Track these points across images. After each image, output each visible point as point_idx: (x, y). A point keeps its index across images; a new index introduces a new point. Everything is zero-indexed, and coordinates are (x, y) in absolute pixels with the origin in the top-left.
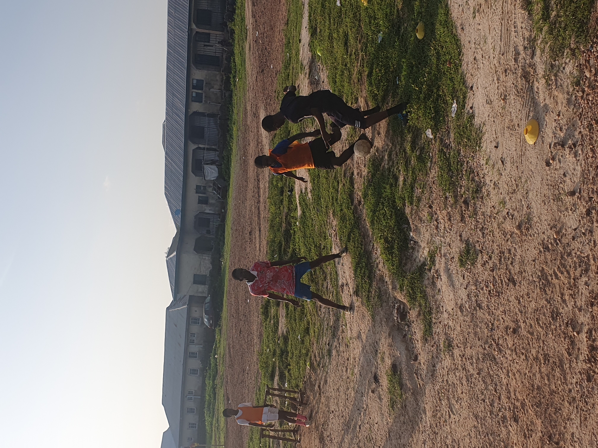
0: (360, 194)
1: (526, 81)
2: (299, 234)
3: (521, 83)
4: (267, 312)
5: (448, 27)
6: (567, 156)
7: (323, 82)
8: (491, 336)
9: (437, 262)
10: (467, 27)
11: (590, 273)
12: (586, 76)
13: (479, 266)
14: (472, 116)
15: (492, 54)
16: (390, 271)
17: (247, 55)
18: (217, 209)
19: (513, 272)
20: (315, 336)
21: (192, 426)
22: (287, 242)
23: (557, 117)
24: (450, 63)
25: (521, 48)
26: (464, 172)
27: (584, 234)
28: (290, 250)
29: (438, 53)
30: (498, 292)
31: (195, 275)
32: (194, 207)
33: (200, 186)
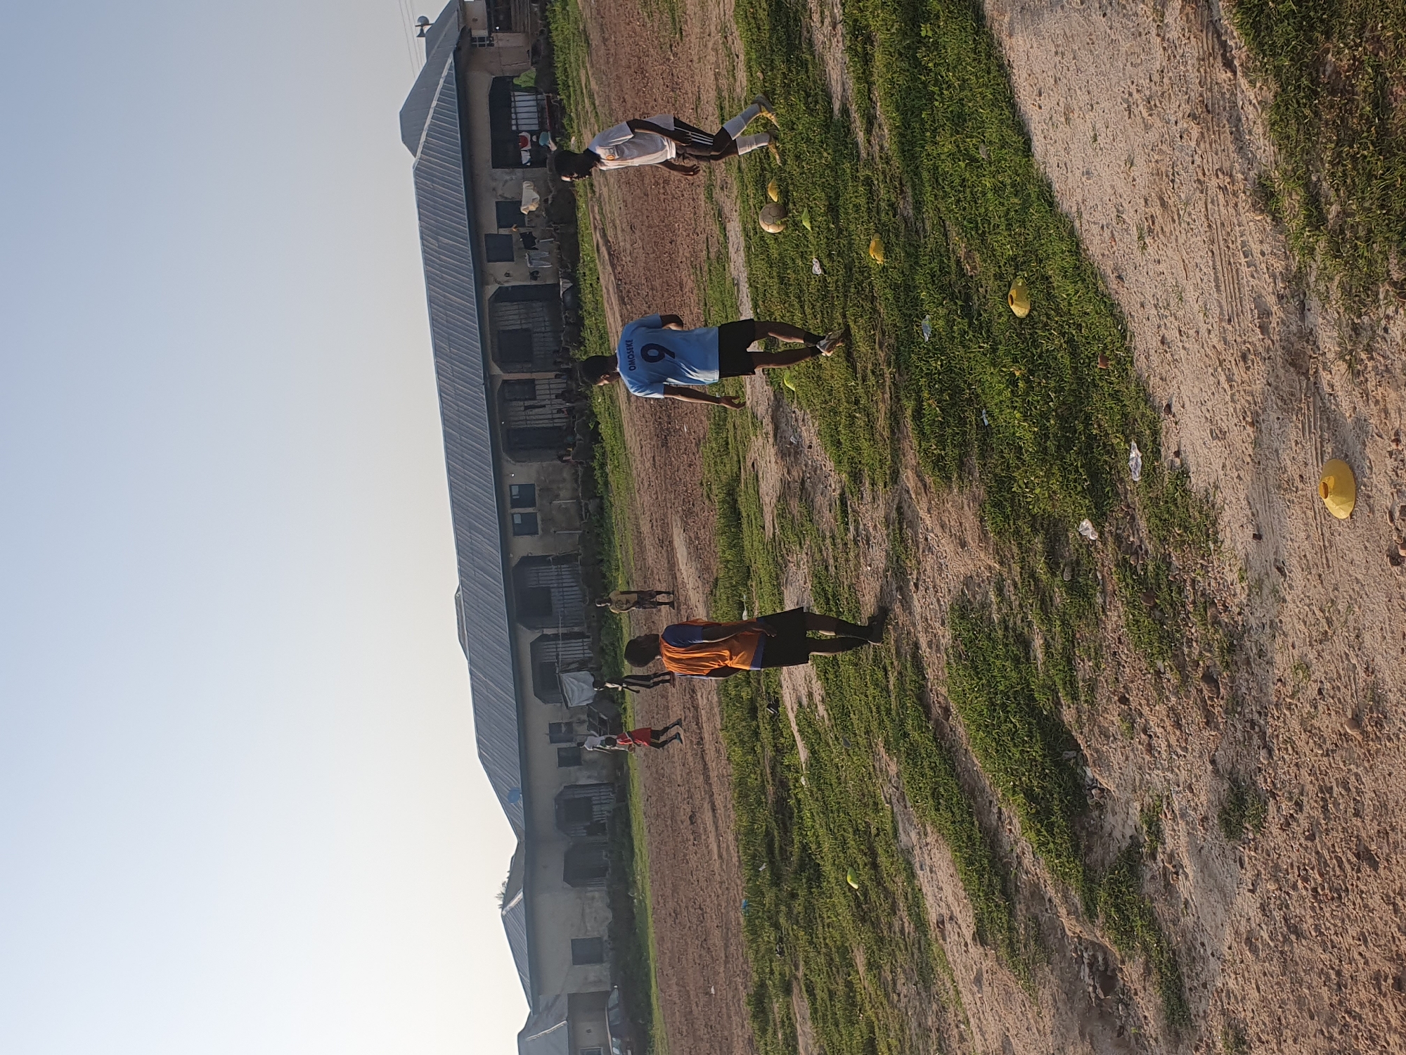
0: (944, 690)
1: (1299, 373)
2: (810, 809)
3: (1287, 379)
4: (763, 1011)
5: (1084, 280)
7: (810, 447)
8: (1340, 1003)
9: (1167, 833)
10: (1130, 275)
13: (1275, 830)
14: (1184, 474)
16: (1053, 871)
17: (625, 415)
18: (604, 772)
19: (1363, 834)
22: (785, 830)
23: (1394, 446)
24: (1105, 360)
25: (1271, 300)
26: (1190, 608)
28: (796, 849)
29: (1070, 341)
30: (1337, 890)
31: (574, 942)
32: (549, 777)
33: (559, 725)
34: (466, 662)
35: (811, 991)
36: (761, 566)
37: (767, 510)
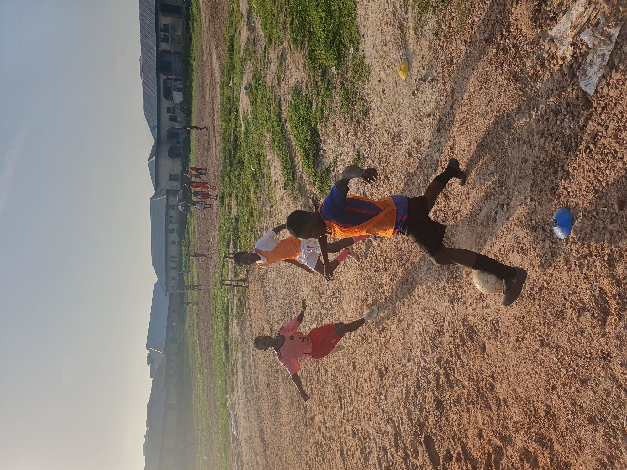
0: (286, 114)
1: (401, 32)
2: (243, 145)
3: (398, 33)
4: (223, 200)
6: (427, 89)
7: (258, 28)
9: (339, 165)
12: (442, 28)
14: (364, 58)
15: (378, 10)
19: (387, 171)
20: (257, 217)
21: (174, 278)
22: (235, 150)
23: (421, 59)
24: (349, 16)
25: (398, 6)
26: (357, 100)
27: (435, 144)
28: (238, 156)
29: (340, 8)
30: (378, 186)
31: (170, 174)
32: (166, 123)
33: (170, 108)
34: (141, 82)
35: (237, 197)
36: (238, 65)
37: (242, 47)
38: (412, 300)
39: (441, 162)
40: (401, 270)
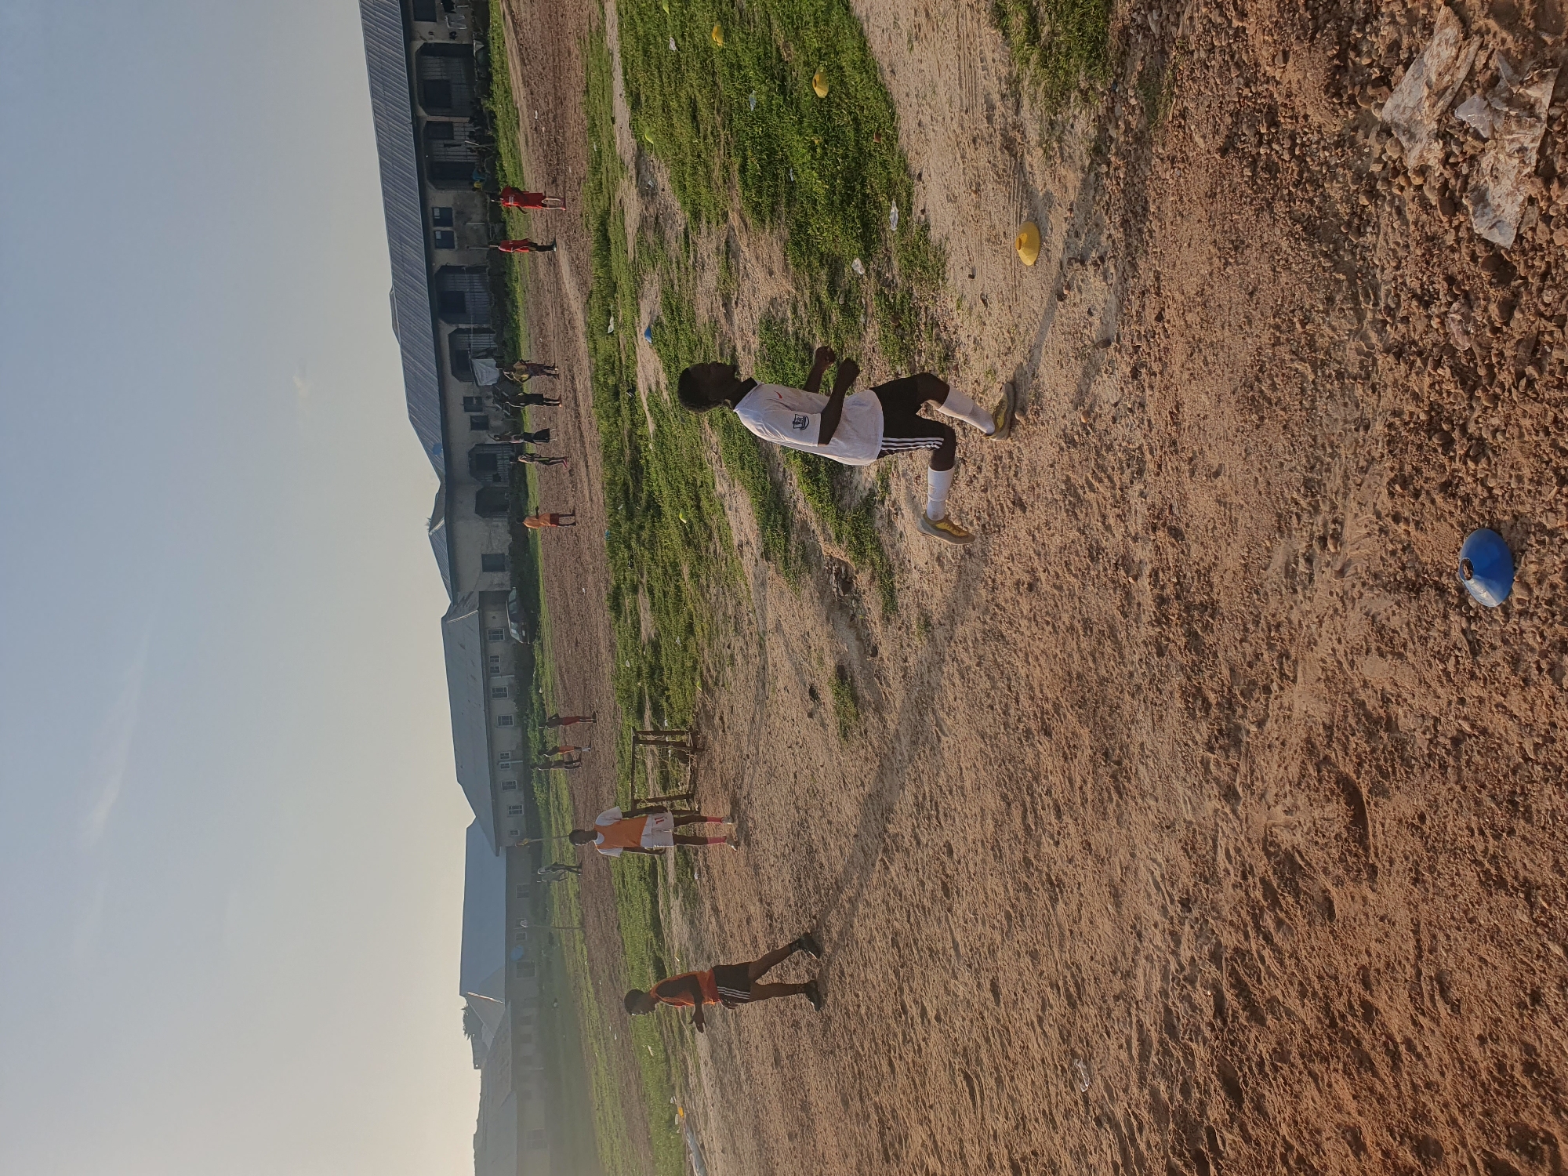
1: (1011, 155)
2: (655, 466)
3: (1002, 159)
4: (618, 605)
5: (867, 72)
6: (1092, 280)
7: (663, 190)
8: (993, 599)
9: (893, 487)
10: (900, 69)
11: (1146, 475)
12: (1110, 136)
13: (963, 485)
14: (927, 226)
15: (947, 112)
16: (817, 511)
17: (524, 156)
19: (1018, 489)
20: (704, 636)
21: (514, 810)
22: (637, 482)
23: (1068, 214)
24: (879, 136)
25: (996, 97)
26: (923, 327)
27: (1131, 410)
28: (644, 496)
29: (855, 120)
30: (998, 526)
31: (483, 556)
32: (464, 437)
33: (471, 398)
34: (398, 346)
35: (651, 591)
36: (624, 283)
37: (630, 238)
38: (1126, 803)
39: (1151, 453)
40: (1087, 730)
